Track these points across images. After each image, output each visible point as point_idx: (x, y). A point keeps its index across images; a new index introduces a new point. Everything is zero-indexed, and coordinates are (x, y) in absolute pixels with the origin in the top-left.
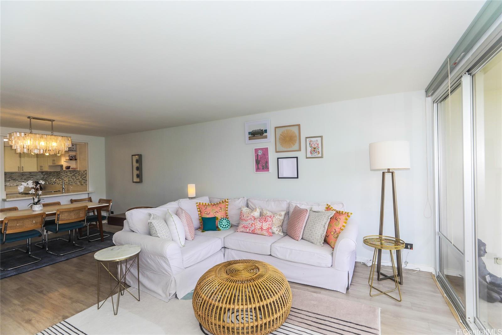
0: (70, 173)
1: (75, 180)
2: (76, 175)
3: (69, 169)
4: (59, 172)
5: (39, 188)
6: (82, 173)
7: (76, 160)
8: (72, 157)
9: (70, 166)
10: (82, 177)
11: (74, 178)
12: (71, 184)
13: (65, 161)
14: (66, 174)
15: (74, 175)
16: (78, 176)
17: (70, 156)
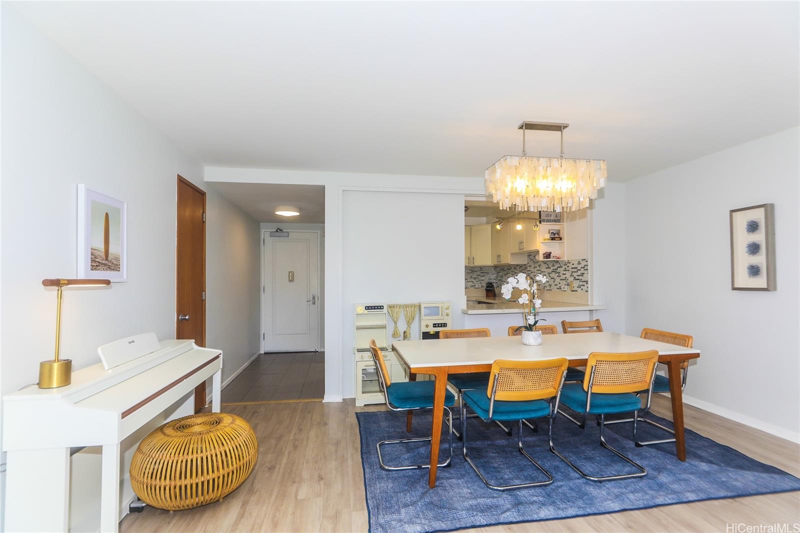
0: (547, 267)
1: (558, 280)
2: (559, 270)
3: (549, 258)
4: (525, 265)
5: (536, 291)
6: (574, 266)
7: (561, 239)
8: (555, 234)
9: (551, 253)
10: (575, 275)
11: (556, 276)
12: (548, 288)
13: (541, 243)
14: (538, 268)
15: (554, 271)
16: (564, 272)
17: (551, 231)
